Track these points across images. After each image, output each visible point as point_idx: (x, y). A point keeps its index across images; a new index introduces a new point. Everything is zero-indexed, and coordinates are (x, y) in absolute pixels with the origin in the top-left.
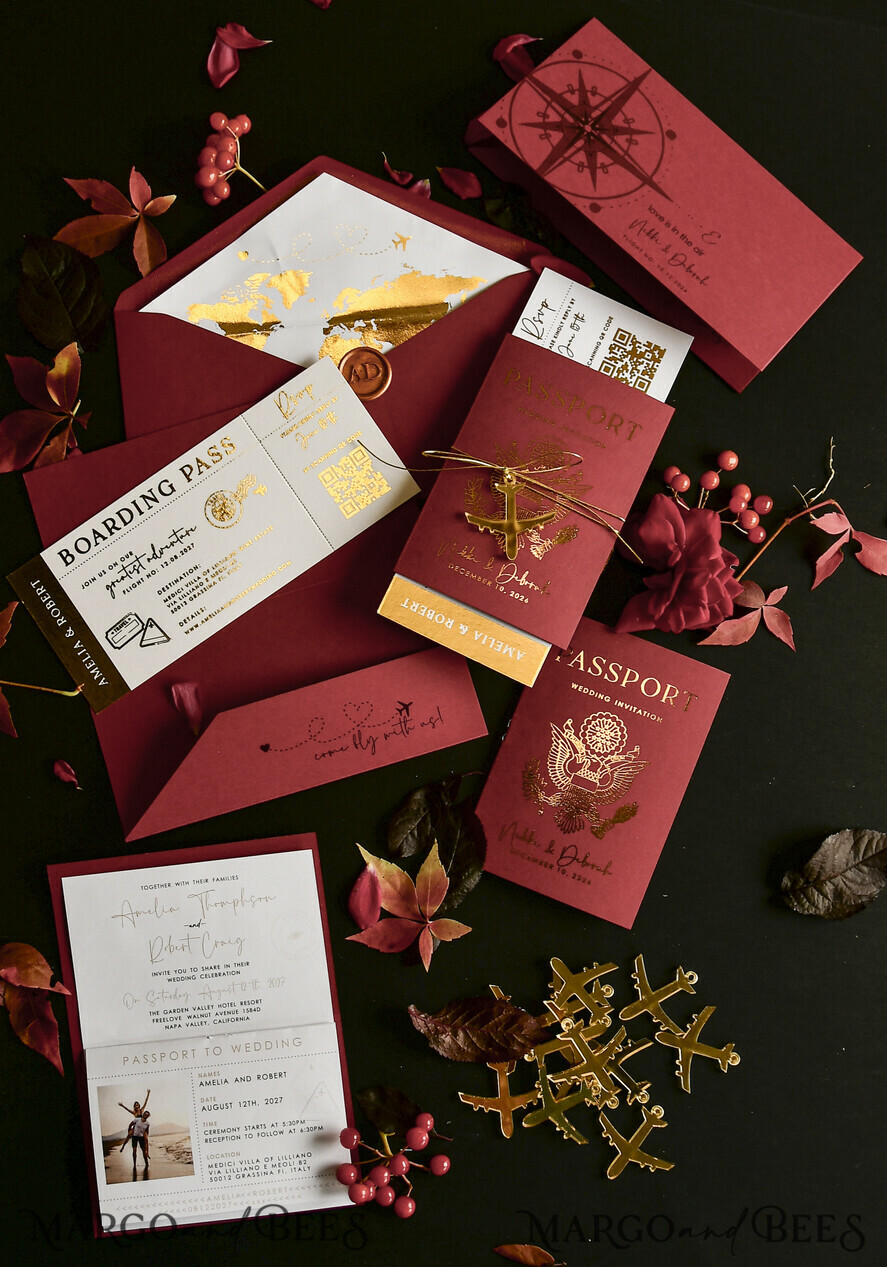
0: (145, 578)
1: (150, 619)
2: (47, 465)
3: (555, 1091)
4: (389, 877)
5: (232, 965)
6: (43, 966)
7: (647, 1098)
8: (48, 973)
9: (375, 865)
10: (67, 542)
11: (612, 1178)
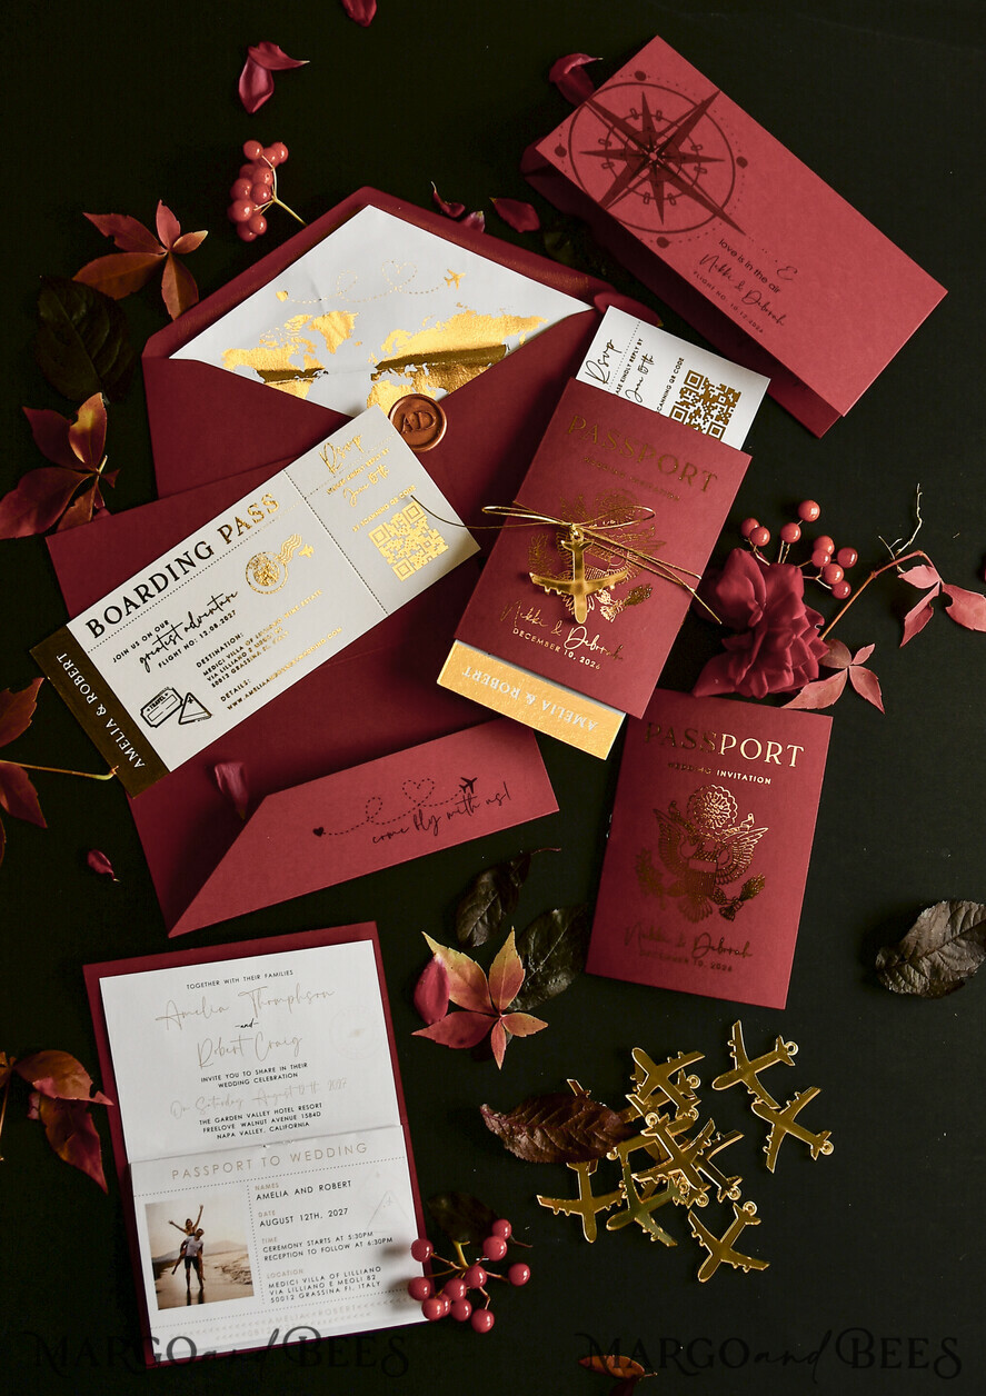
0: (183, 649)
1: (189, 694)
2: (70, 527)
3: (640, 1191)
4: (458, 969)
5: (288, 1068)
6: (82, 1075)
7: (739, 1193)
8: (87, 1082)
9: (442, 955)
10: (95, 611)
11: (703, 1281)
